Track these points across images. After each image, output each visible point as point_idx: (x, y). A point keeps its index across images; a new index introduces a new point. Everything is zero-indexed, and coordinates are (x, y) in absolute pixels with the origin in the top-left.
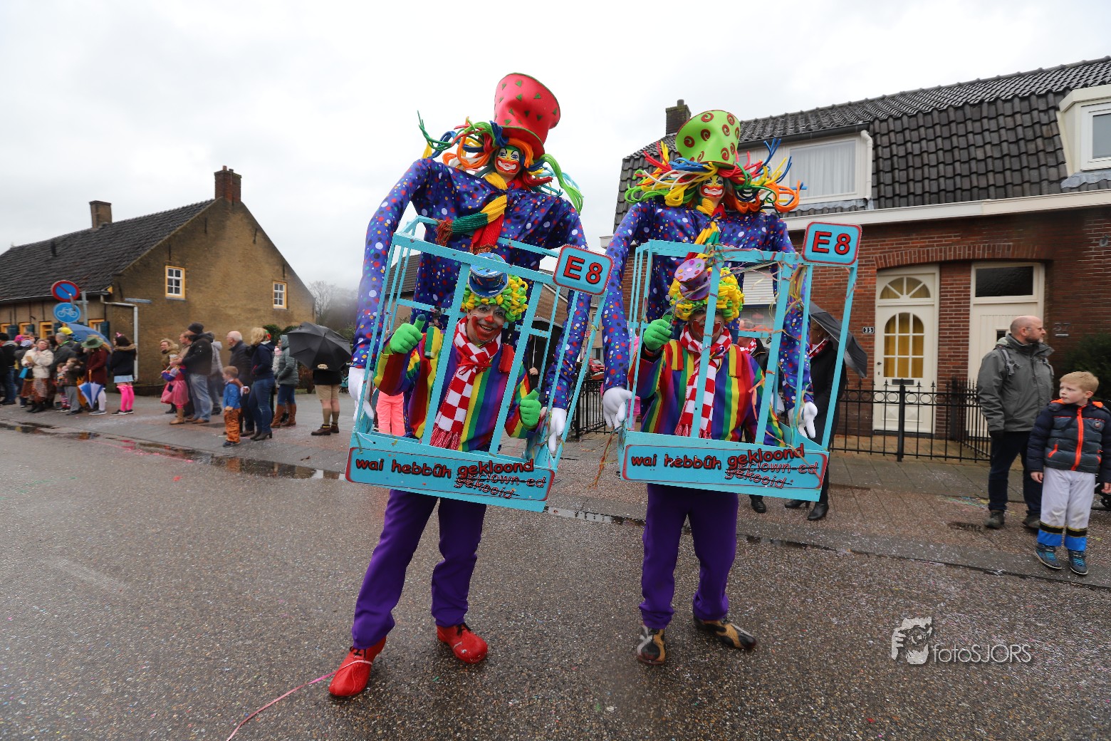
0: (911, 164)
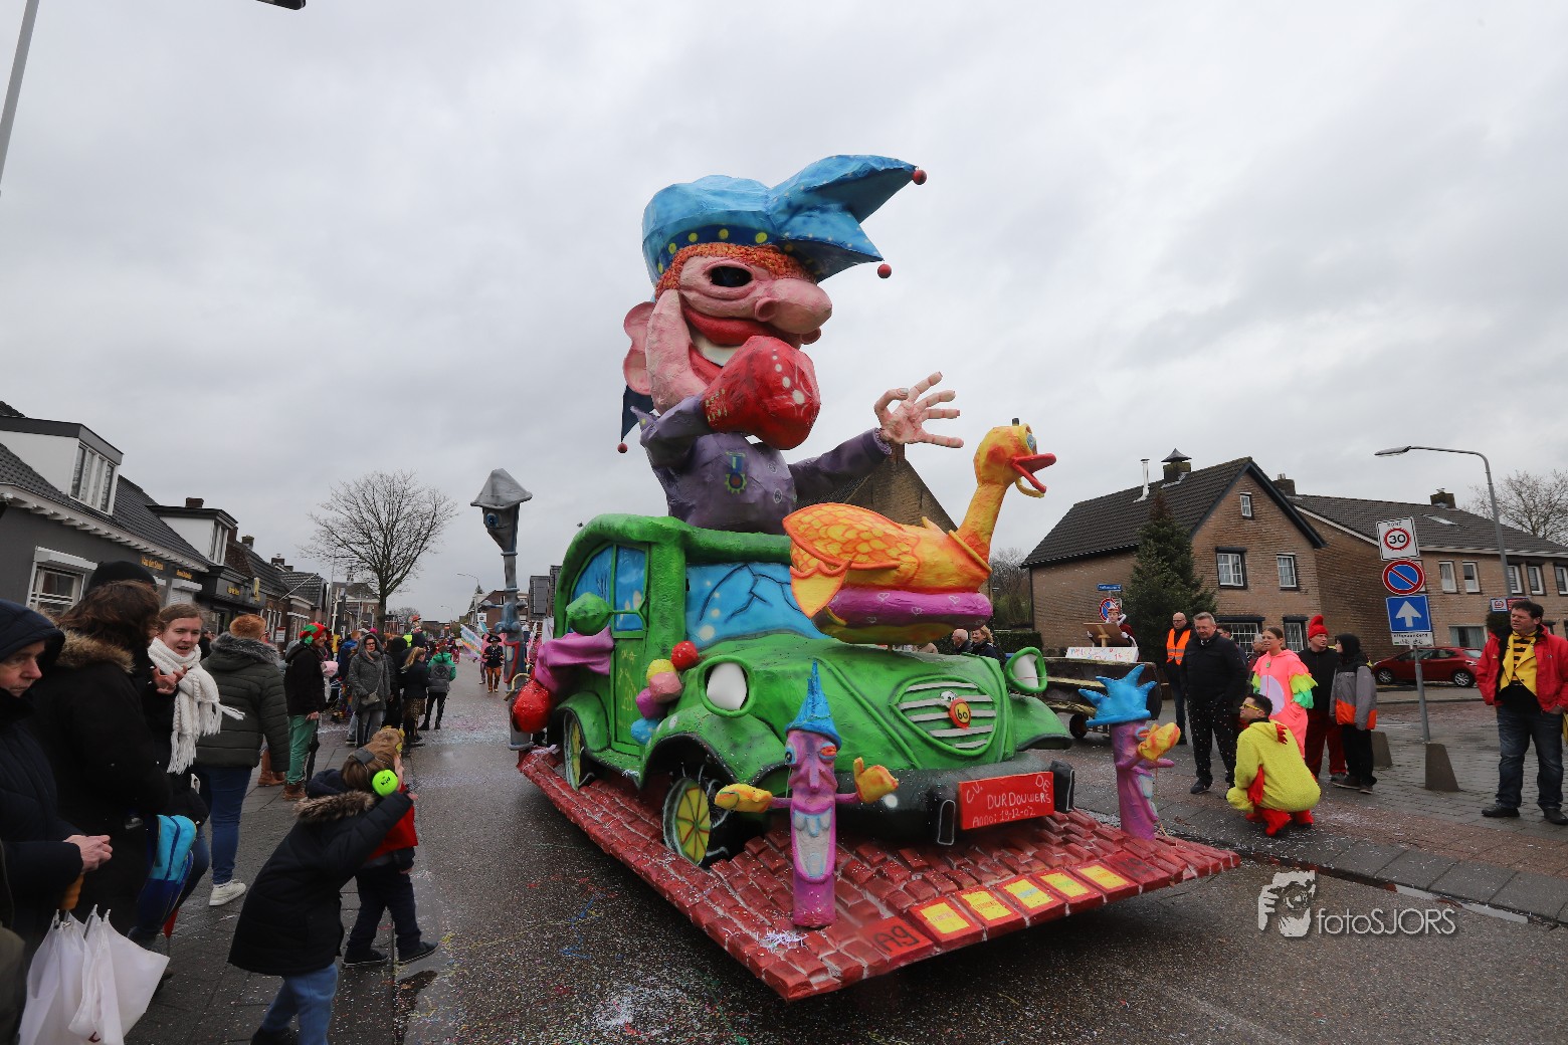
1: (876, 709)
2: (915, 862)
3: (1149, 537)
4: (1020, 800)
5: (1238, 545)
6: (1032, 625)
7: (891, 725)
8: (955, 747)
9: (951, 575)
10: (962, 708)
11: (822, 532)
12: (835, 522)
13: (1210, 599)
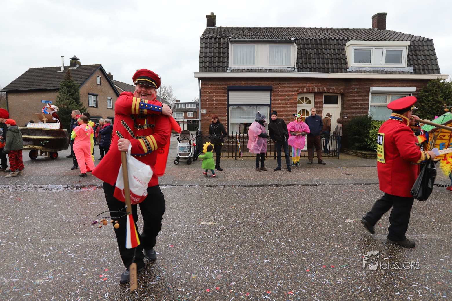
0: (307, 57)
5: (95, 93)
13: (86, 109)
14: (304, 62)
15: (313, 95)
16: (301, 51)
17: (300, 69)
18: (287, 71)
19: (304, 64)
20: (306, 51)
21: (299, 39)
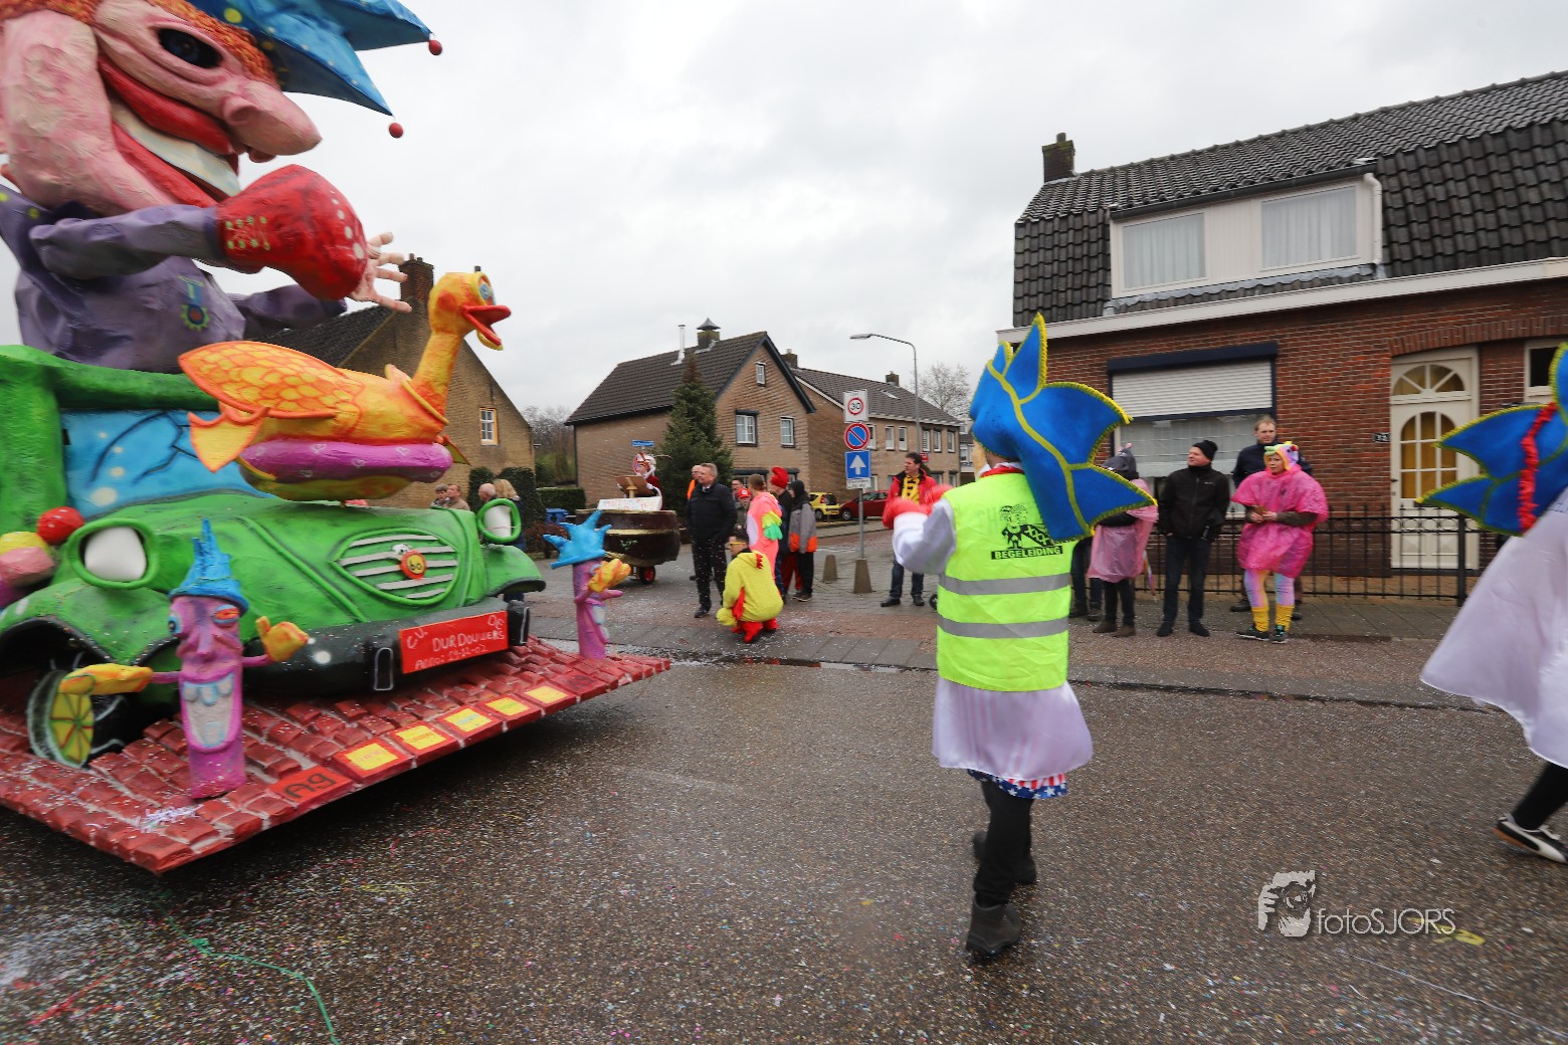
0: (1435, 215)
1: (313, 568)
2: (352, 712)
3: (682, 398)
4: (470, 639)
5: (753, 409)
6: (575, 482)
7: (327, 580)
8: (407, 598)
9: (401, 426)
10: (415, 560)
11: (233, 374)
12: (252, 363)
13: (728, 454)
14: (1416, 236)
15: (1473, 354)
16: (1404, 198)
17: (1398, 264)
18: (1340, 280)
19: (1417, 244)
20: (1426, 195)
21: (1392, 156)
